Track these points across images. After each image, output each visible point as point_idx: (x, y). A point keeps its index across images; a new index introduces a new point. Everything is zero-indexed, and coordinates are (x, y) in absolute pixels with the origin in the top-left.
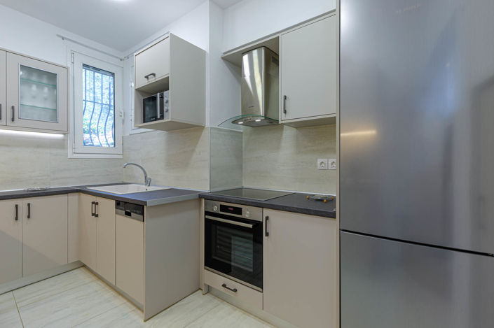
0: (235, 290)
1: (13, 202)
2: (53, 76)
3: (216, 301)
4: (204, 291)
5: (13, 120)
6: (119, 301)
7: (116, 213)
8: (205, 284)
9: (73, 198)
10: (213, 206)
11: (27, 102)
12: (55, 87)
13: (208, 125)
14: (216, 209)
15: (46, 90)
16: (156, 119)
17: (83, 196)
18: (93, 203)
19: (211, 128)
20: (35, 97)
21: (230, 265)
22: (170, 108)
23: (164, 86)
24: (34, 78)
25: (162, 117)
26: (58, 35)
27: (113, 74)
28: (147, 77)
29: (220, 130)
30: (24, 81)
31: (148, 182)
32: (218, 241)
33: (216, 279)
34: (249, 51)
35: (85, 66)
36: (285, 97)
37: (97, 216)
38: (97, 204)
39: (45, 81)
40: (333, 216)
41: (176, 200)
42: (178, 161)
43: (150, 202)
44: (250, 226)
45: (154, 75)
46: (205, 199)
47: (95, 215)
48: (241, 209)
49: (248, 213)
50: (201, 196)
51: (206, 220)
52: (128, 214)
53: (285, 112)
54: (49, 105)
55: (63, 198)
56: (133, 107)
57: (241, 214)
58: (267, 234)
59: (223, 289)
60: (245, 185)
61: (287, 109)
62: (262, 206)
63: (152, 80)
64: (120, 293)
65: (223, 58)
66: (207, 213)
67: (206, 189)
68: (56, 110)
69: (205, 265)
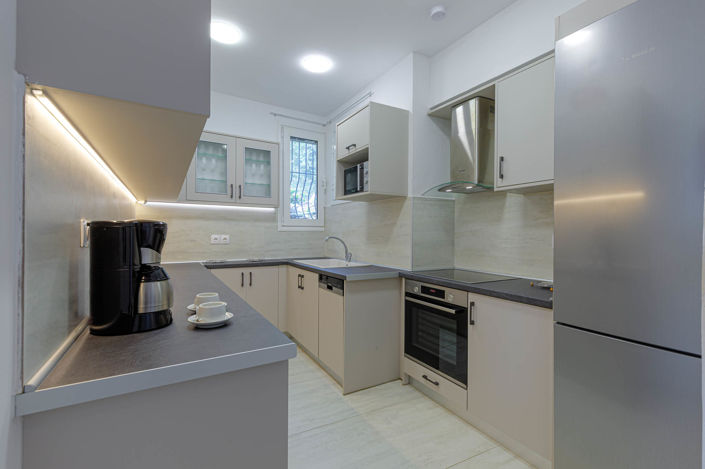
0: (437, 384)
1: (240, 270)
2: (267, 153)
3: (417, 393)
4: (403, 382)
5: (240, 197)
6: (321, 373)
7: (320, 286)
8: (406, 374)
9: (283, 269)
10: (414, 287)
11: (250, 181)
12: (269, 163)
13: (410, 195)
14: (417, 290)
15: (262, 167)
16: (357, 192)
17: (291, 269)
18: (299, 275)
19: (414, 198)
20: (254, 176)
21: (438, 359)
22: (369, 179)
23: (363, 157)
24: (254, 158)
25: (362, 190)
26: (271, 113)
27: (316, 142)
28: (348, 148)
29: (426, 199)
30: (248, 161)
31: (348, 257)
32: (420, 327)
33: (417, 369)
34: (464, 102)
35: (293, 138)
36: (502, 159)
37: (302, 288)
38: (303, 276)
39: (261, 159)
40: (549, 306)
41: (377, 277)
42: (378, 235)
43: (350, 277)
44: (453, 311)
45: (355, 145)
46: (406, 278)
47: (301, 287)
48: (444, 292)
49: (451, 296)
50: (402, 275)
51: (406, 301)
52: (330, 288)
53: (502, 177)
54: (265, 182)
55: (275, 268)
56: (335, 175)
57: (444, 298)
58: (472, 323)
59: (423, 380)
60: (457, 266)
61: (504, 173)
62: (467, 289)
63: (353, 151)
64: (323, 367)
65: (430, 115)
66: (407, 294)
67: (407, 267)
68: (269, 186)
69: (406, 352)
